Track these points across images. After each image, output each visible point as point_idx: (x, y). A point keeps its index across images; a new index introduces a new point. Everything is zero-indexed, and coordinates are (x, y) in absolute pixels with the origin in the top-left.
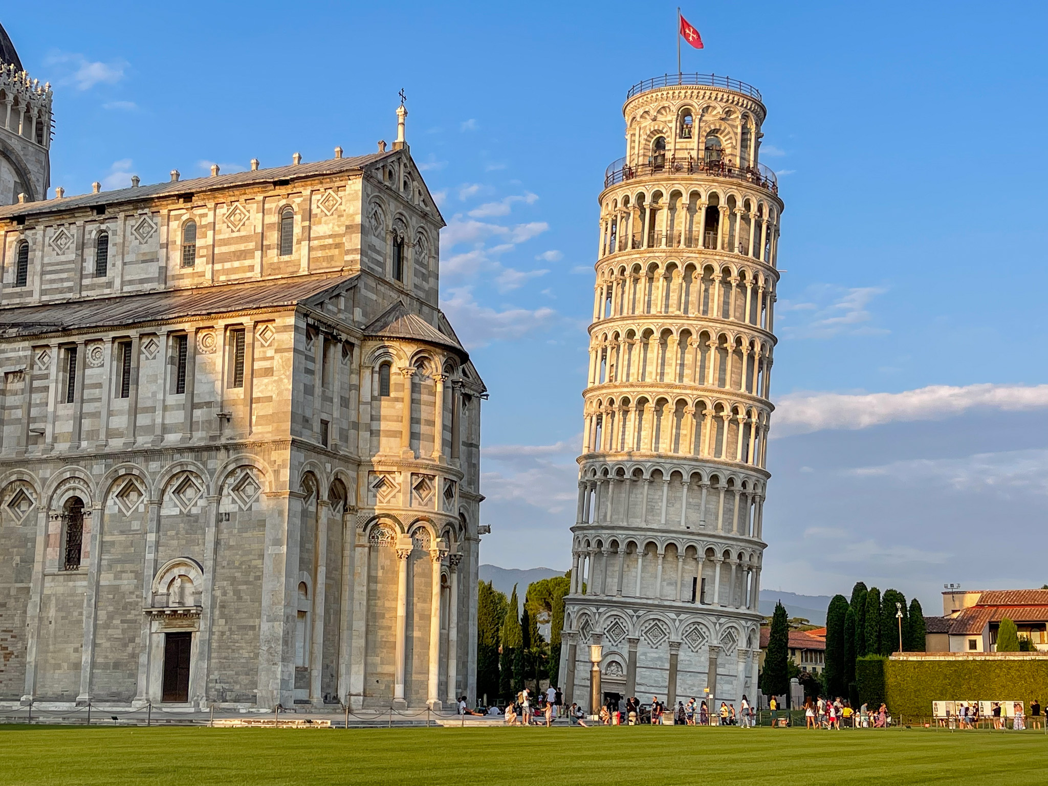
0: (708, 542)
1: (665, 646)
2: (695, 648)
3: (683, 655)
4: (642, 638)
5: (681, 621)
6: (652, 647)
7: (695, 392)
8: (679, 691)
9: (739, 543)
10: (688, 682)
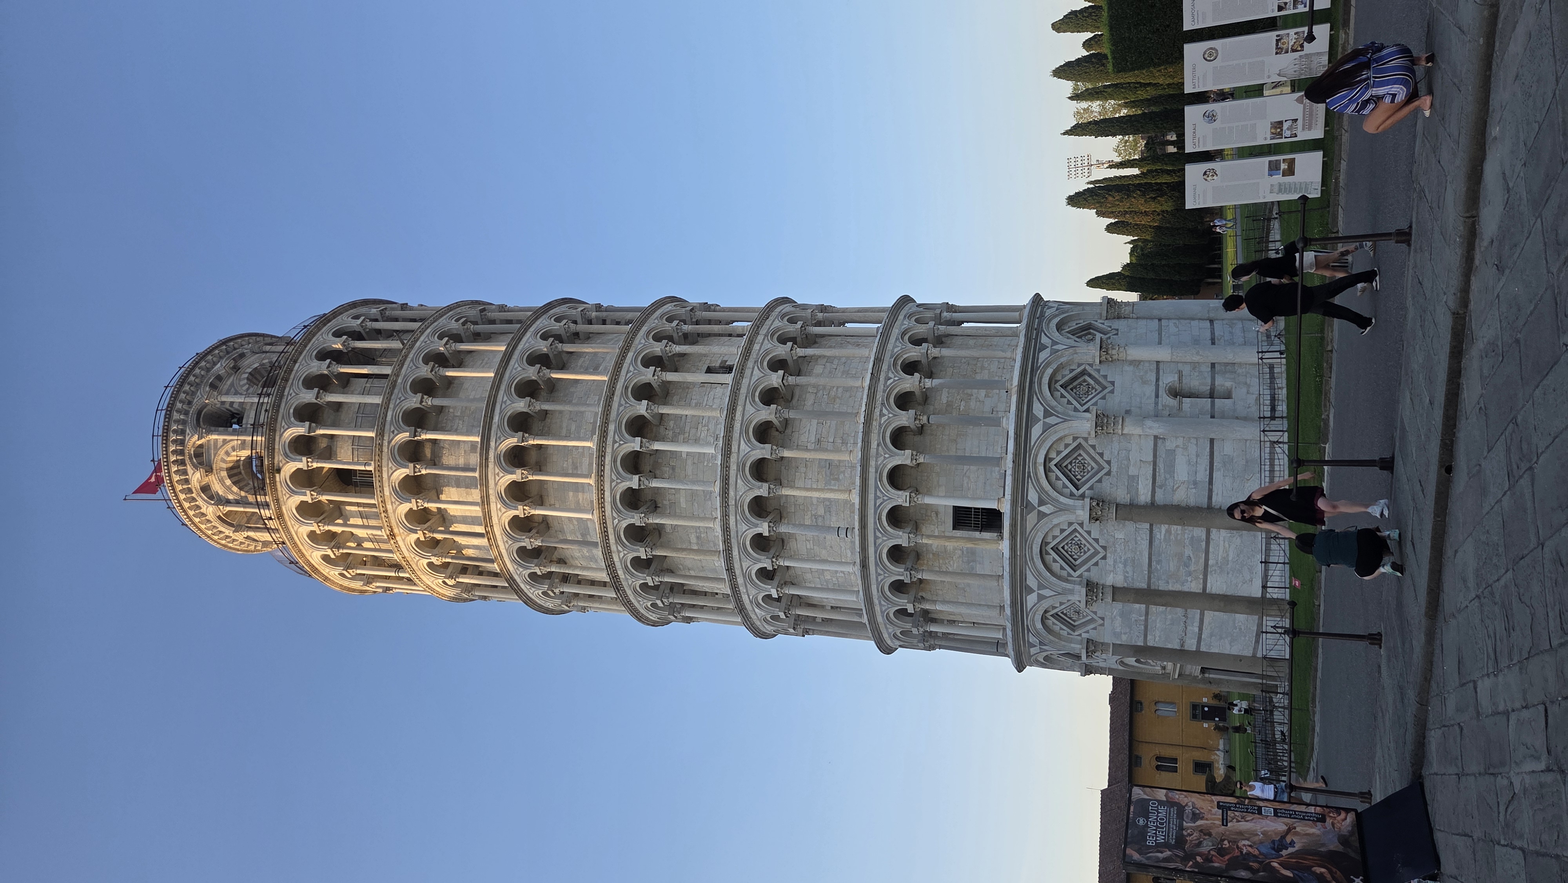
0: (876, 529)
1: (1095, 607)
2: (1096, 553)
3: (1114, 577)
4: (1085, 636)
5: (1041, 586)
6: (1103, 625)
7: (613, 548)
8: (1195, 586)
9: (873, 451)
10: (1172, 569)
